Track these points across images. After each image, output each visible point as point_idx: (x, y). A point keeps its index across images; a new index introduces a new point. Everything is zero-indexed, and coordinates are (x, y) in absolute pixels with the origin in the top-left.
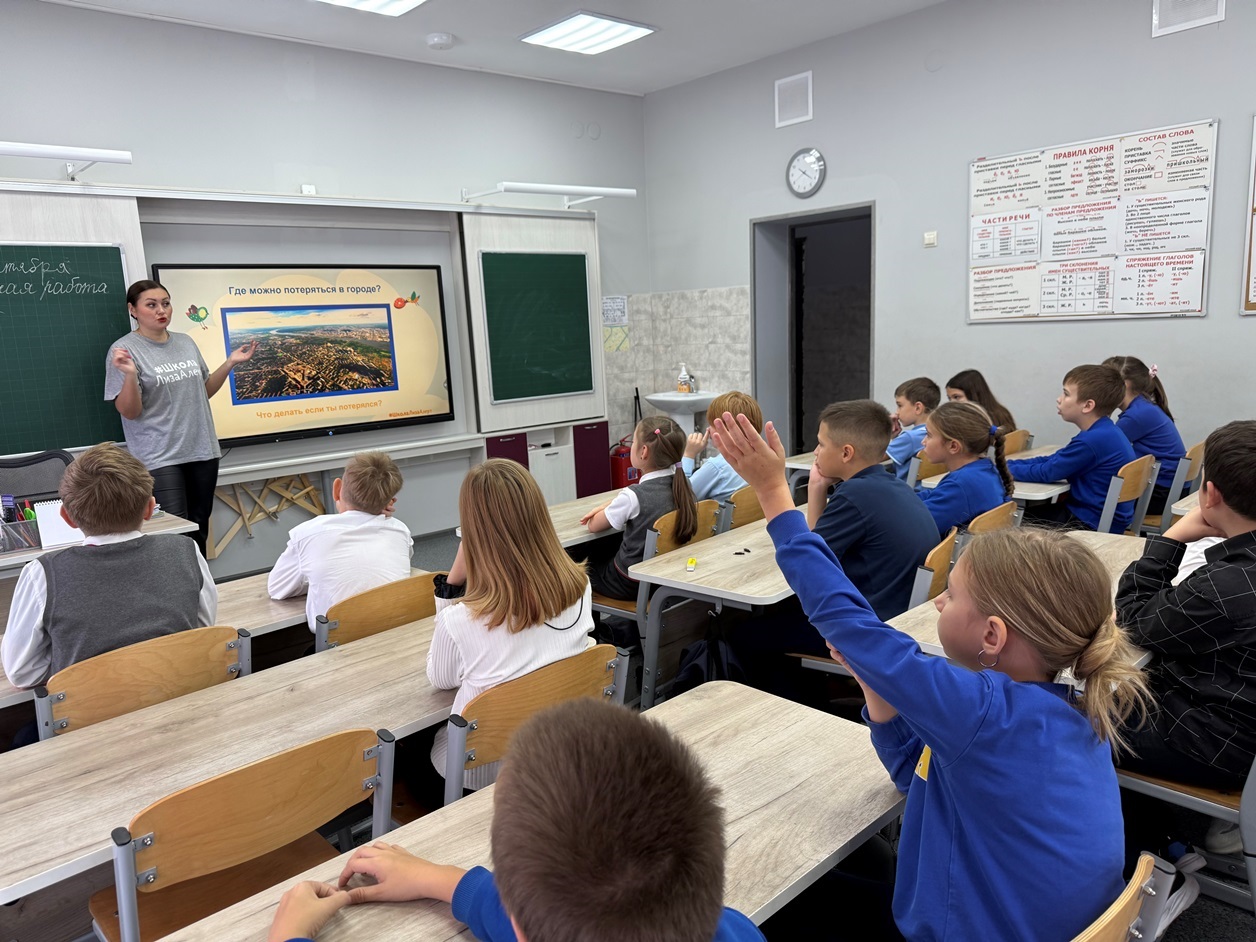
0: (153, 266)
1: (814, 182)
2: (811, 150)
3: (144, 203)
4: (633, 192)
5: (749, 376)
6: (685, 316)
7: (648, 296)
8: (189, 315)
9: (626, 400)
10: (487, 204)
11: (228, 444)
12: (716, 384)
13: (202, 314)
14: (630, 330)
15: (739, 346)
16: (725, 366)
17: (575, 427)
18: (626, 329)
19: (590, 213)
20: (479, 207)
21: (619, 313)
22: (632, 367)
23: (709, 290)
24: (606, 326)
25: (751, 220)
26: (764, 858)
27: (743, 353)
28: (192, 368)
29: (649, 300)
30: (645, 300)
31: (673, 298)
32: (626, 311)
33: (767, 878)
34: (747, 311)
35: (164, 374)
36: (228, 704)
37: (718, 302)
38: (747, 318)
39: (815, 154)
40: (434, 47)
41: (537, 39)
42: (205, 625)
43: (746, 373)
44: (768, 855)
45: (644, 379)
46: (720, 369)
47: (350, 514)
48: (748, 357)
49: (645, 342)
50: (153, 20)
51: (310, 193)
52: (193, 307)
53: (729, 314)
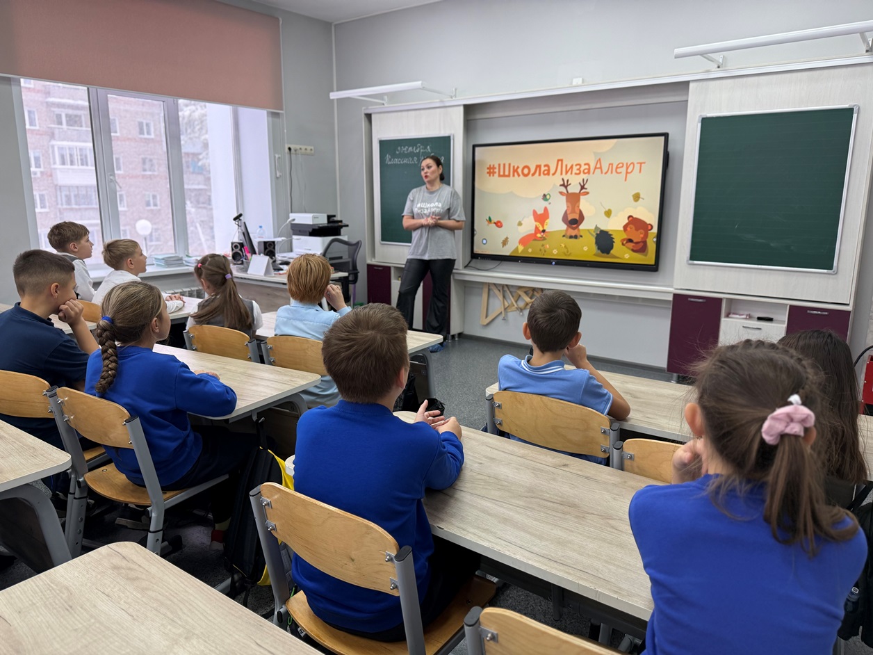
0: (473, 145)
28: (434, 207)
51: (577, 84)
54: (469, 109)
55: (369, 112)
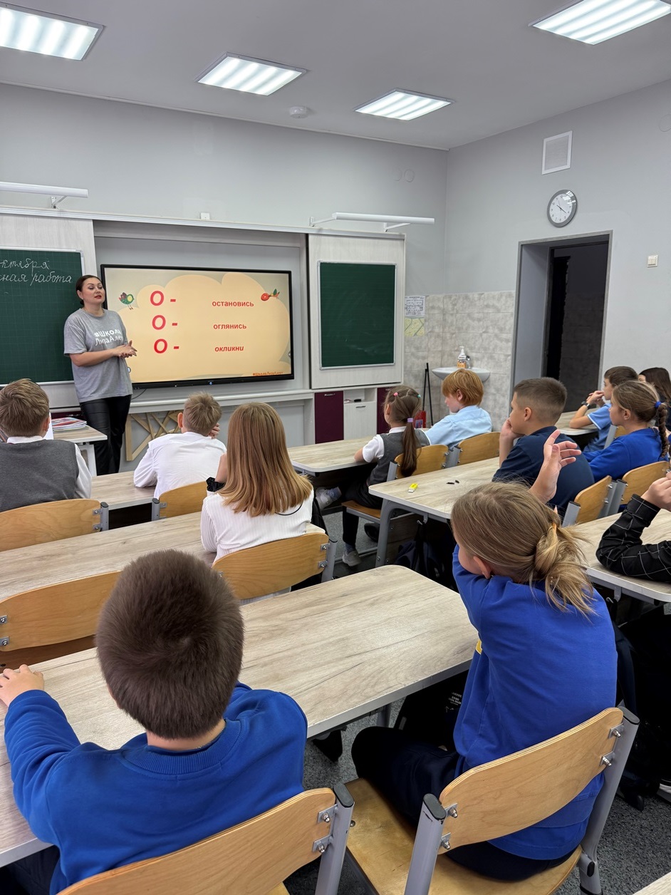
0: (101, 266)
1: (568, 215)
2: (567, 191)
3: (96, 223)
4: (432, 220)
5: (510, 358)
6: (467, 312)
7: (441, 296)
8: (121, 299)
9: (419, 371)
10: (327, 227)
11: (139, 387)
12: (486, 363)
13: (129, 299)
14: (425, 321)
15: (504, 336)
16: (494, 349)
17: (378, 389)
18: (423, 320)
19: (400, 235)
20: (320, 230)
21: (418, 308)
22: (425, 348)
23: (486, 293)
24: (408, 317)
25: (519, 242)
26: (369, 679)
27: (507, 341)
28: (117, 335)
29: (442, 299)
30: (439, 299)
31: (459, 298)
32: (424, 306)
33: (366, 691)
34: (512, 310)
35: (100, 338)
36: (83, 548)
37: (491, 302)
38: (512, 314)
39: (570, 194)
40: (293, 116)
41: (366, 110)
42: (81, 498)
43: (509, 356)
44: (374, 677)
45: (434, 357)
46: (490, 351)
47: (188, 434)
48: (510, 344)
49: (437, 330)
50: (109, 100)
51: (206, 220)
52: (124, 294)
53: (498, 311)
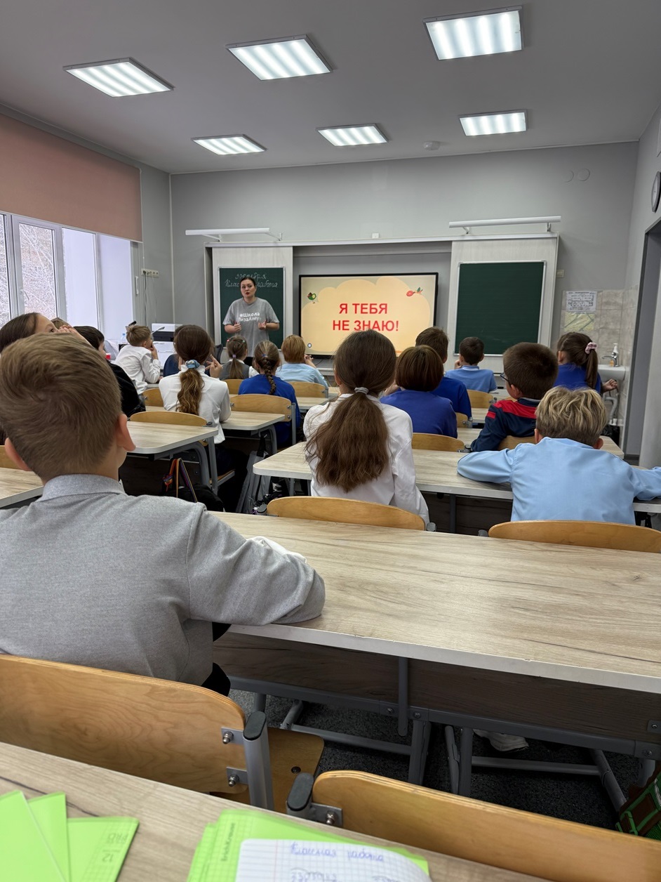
0: (298, 276)
8: (309, 297)
13: (314, 296)
14: (596, 316)
18: (592, 316)
21: (587, 304)
28: (255, 316)
29: (621, 294)
32: (594, 302)
40: (427, 149)
51: (375, 238)
52: (310, 294)
54: (296, 249)
55: (209, 246)
